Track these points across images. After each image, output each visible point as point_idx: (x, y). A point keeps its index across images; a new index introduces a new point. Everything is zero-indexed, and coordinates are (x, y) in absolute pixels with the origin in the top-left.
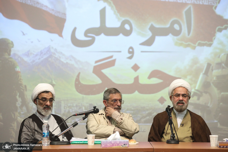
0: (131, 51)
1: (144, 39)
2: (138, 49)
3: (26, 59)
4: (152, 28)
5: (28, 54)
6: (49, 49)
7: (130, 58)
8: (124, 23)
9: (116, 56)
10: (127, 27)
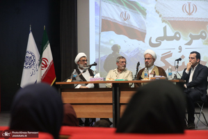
0: (180, 48)
1: (187, 42)
2: (184, 47)
3: (127, 54)
4: (191, 36)
5: (128, 52)
6: (138, 49)
7: (180, 52)
8: (176, 34)
9: (172, 51)
10: (178, 36)
